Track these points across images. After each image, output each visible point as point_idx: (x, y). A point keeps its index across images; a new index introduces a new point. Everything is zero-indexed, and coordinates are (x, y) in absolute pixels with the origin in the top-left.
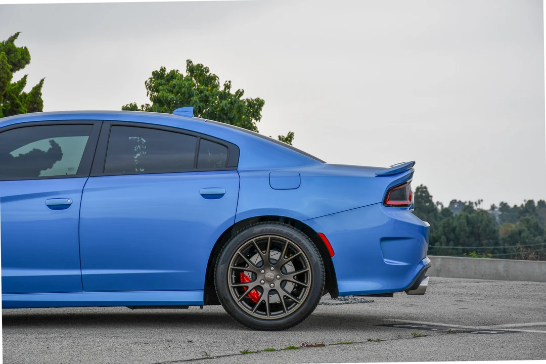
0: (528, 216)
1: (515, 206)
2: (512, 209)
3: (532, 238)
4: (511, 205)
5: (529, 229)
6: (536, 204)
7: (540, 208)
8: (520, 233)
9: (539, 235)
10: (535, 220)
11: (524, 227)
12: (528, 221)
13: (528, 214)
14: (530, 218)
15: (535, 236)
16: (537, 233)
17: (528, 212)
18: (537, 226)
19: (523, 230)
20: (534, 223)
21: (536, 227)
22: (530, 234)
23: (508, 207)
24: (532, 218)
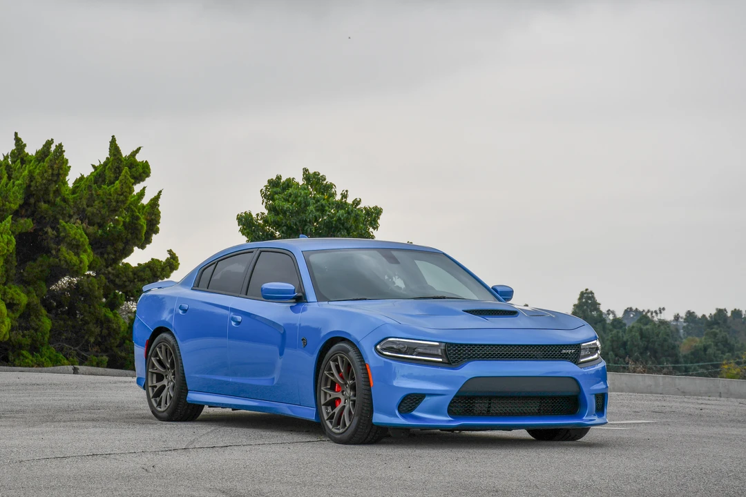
0: (716, 329)
1: (704, 316)
2: (700, 319)
3: (720, 355)
4: (699, 315)
5: (716, 345)
6: (729, 314)
7: (734, 319)
8: (705, 349)
9: (729, 352)
10: (724, 334)
11: (710, 342)
12: (715, 335)
13: (715, 326)
14: (718, 331)
15: (723, 353)
16: (726, 349)
17: (718, 324)
18: (726, 341)
19: (709, 346)
20: (723, 337)
21: (726, 343)
22: (718, 350)
23: (696, 317)
24: (720, 331)
